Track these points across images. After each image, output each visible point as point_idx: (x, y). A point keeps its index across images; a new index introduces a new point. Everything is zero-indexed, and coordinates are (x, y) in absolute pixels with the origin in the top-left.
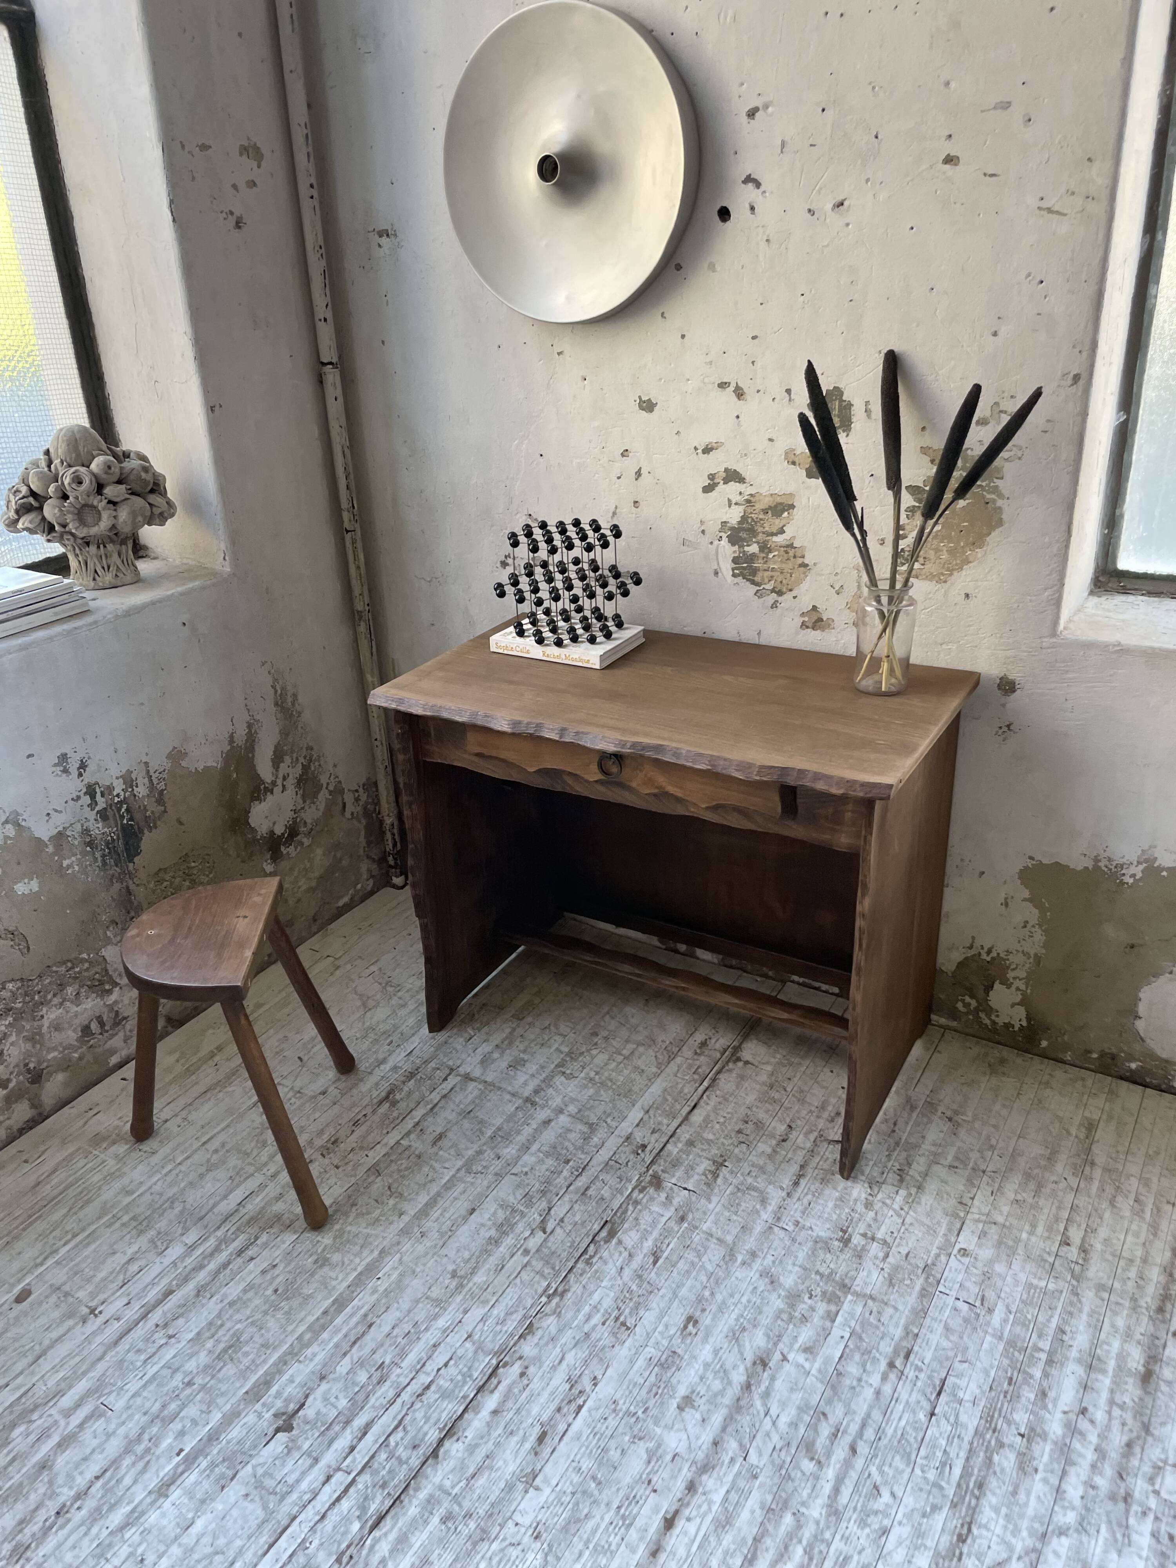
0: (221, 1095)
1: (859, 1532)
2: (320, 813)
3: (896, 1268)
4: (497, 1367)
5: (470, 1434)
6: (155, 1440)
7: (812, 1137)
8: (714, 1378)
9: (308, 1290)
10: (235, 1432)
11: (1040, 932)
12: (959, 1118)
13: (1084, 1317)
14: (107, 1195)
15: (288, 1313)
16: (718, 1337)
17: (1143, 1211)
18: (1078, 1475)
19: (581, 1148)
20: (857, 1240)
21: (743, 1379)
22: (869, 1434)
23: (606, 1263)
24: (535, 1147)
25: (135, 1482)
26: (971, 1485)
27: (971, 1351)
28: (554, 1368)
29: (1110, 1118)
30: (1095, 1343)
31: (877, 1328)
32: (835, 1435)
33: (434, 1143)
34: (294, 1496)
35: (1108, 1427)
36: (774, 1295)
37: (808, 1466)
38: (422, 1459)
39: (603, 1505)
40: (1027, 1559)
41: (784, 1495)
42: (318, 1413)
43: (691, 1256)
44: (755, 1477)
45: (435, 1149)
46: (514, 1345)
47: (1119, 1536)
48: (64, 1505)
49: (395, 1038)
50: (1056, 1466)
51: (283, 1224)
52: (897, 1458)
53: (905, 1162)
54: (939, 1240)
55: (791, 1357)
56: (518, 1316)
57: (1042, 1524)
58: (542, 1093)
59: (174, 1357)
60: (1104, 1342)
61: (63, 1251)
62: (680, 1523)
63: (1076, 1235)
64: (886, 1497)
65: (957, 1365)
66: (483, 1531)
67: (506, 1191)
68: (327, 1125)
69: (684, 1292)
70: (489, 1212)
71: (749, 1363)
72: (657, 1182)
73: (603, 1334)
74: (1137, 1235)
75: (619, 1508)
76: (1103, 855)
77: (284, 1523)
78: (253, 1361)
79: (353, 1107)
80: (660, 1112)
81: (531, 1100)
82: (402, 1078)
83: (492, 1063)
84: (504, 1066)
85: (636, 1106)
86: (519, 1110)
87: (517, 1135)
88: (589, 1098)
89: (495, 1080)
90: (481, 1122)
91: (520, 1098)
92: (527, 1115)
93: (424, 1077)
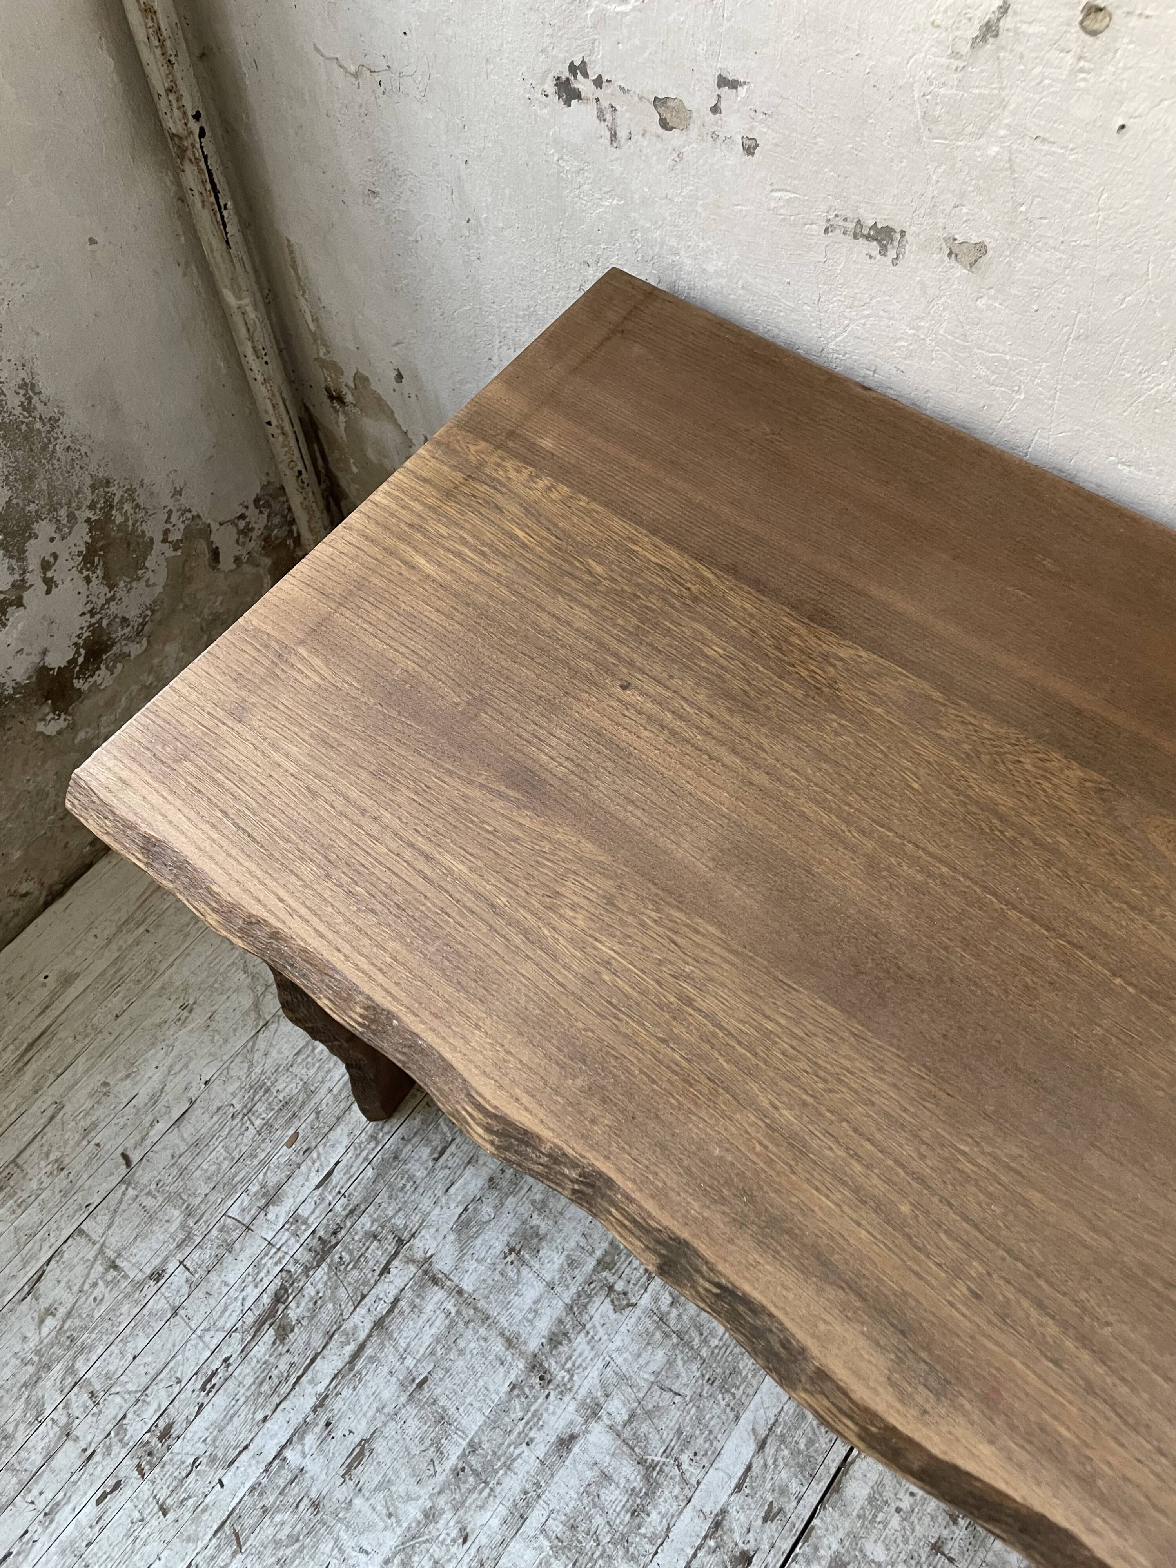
2: (159, 589)
19: (623, 1540)
24: (536, 1518)
33: (348, 1471)
45: (348, 1490)
49: (303, 1125)
58: (564, 1349)
79: (209, 1330)
80: (786, 1452)
81: (541, 1365)
82: (305, 1257)
83: (477, 1234)
84: (499, 1247)
85: (741, 1421)
86: (516, 1392)
87: (506, 1473)
88: (652, 1379)
89: (478, 1289)
90: (442, 1419)
91: (522, 1354)
92: (530, 1414)
93: (347, 1257)
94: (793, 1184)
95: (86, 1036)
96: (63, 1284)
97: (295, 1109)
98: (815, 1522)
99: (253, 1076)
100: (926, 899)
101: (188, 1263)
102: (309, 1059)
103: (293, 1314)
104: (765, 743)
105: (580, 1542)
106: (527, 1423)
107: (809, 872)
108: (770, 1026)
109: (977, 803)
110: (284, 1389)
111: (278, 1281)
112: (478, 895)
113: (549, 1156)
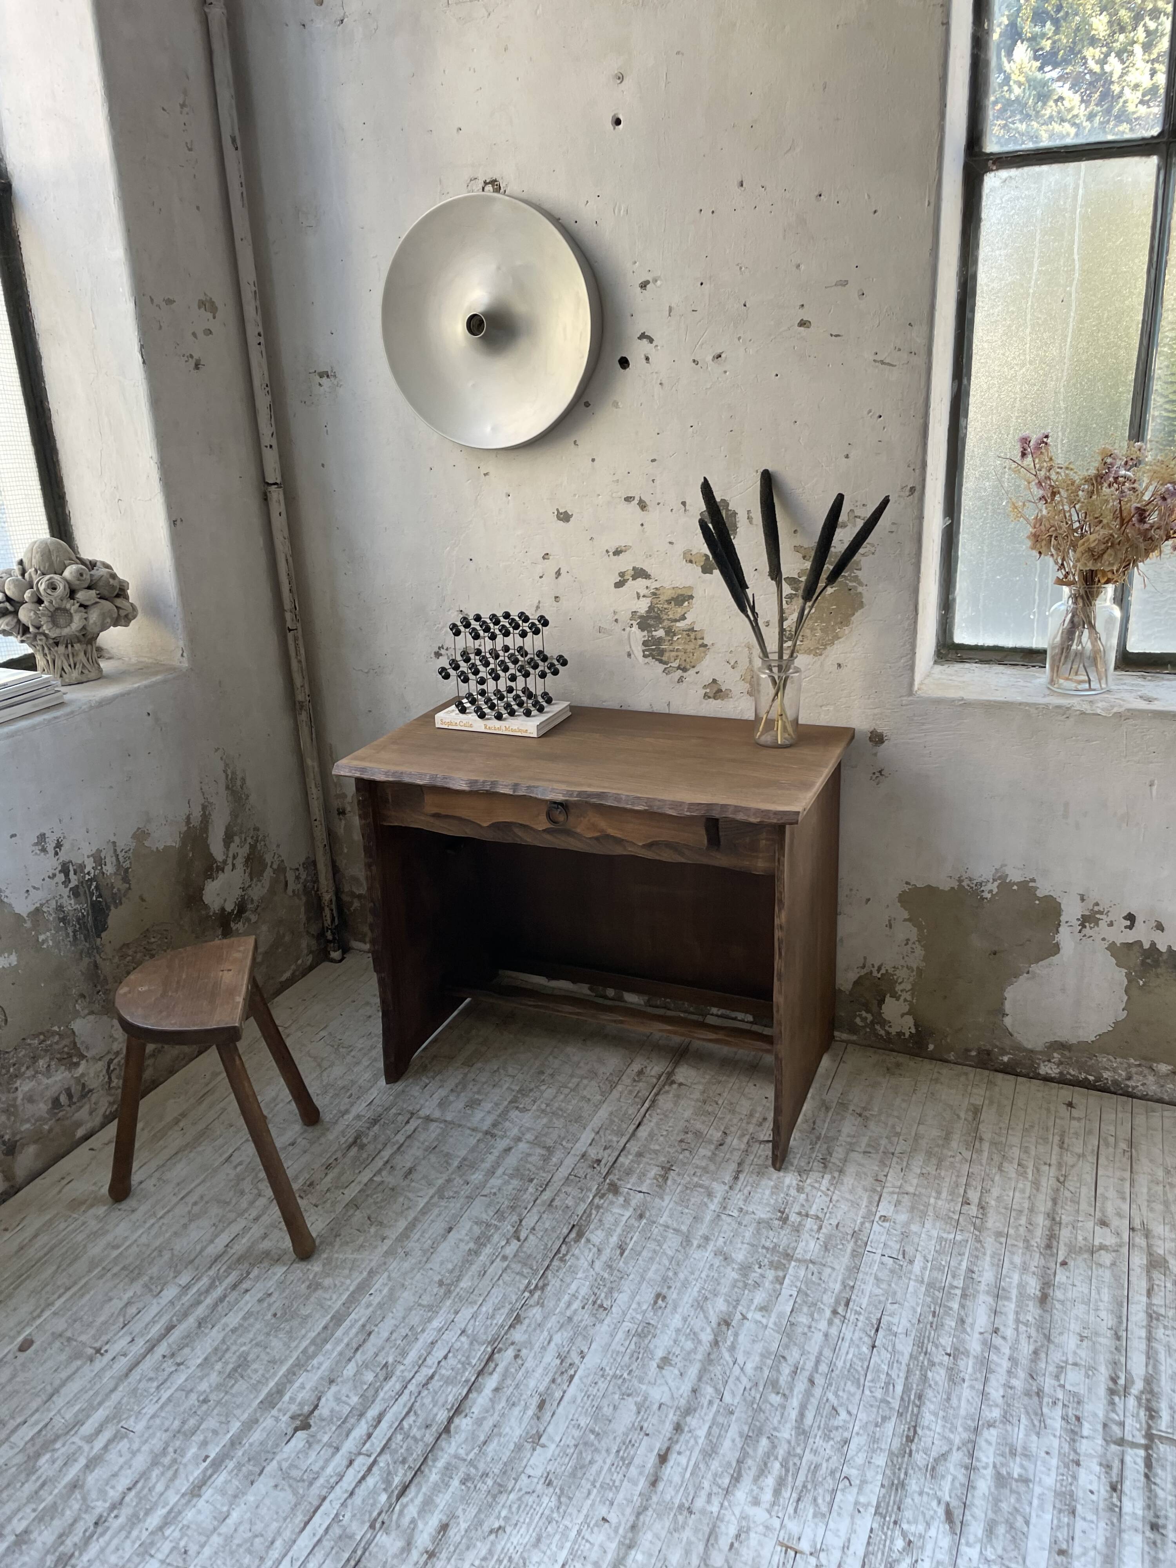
0: (192, 1155)
1: (824, 1445)
2: (265, 891)
3: (829, 1237)
4: (493, 1353)
5: (476, 1410)
6: (180, 1452)
7: (745, 1139)
8: (686, 1340)
9: (305, 1312)
10: (257, 1436)
11: (919, 947)
12: (867, 1113)
13: (988, 1258)
14: (96, 1250)
15: (290, 1332)
16: (685, 1306)
17: (1025, 1172)
18: (998, 1380)
19: (542, 1168)
20: (793, 1218)
21: (711, 1337)
22: (823, 1368)
23: (578, 1259)
25: (167, 1487)
26: (912, 1397)
27: (899, 1295)
28: (544, 1348)
29: (991, 1102)
30: (999, 1278)
31: (819, 1285)
32: (795, 1373)
33: (406, 1177)
34: (321, 1480)
35: (1017, 1340)
36: (729, 1269)
37: (775, 1399)
38: (436, 1435)
39: (603, 1452)
40: (964, 1449)
41: (758, 1424)
42: (332, 1411)
43: (652, 1245)
44: (732, 1413)
45: (407, 1182)
46: (506, 1333)
47: (1037, 1423)
48: (101, 1516)
50: (979, 1375)
51: (273, 1258)
52: (849, 1383)
53: (825, 1152)
54: (863, 1211)
55: (749, 1316)
56: (506, 1310)
57: (973, 1420)
59: (186, 1380)
60: (1006, 1276)
61: (58, 1303)
62: (673, 1457)
63: (974, 1196)
64: (843, 1415)
65: (889, 1306)
66: (500, 1485)
67: (477, 1209)
68: (300, 1172)
69: (650, 1274)
70: (465, 1229)
71: (714, 1324)
72: (614, 1189)
73: (584, 1317)
74: (1023, 1191)
75: (618, 1452)
76: (965, 876)
77: (316, 1503)
78: (263, 1376)
80: (609, 1131)
81: (490, 1133)
82: (366, 1125)
83: (450, 1105)
84: (461, 1106)
85: (587, 1129)
86: (480, 1142)
87: (481, 1163)
88: (543, 1126)
89: (454, 1119)
90: (447, 1155)
91: (480, 1132)
98: (628, 1145)
106: (488, 1148)
110: (367, 1162)
111: (355, 1134)
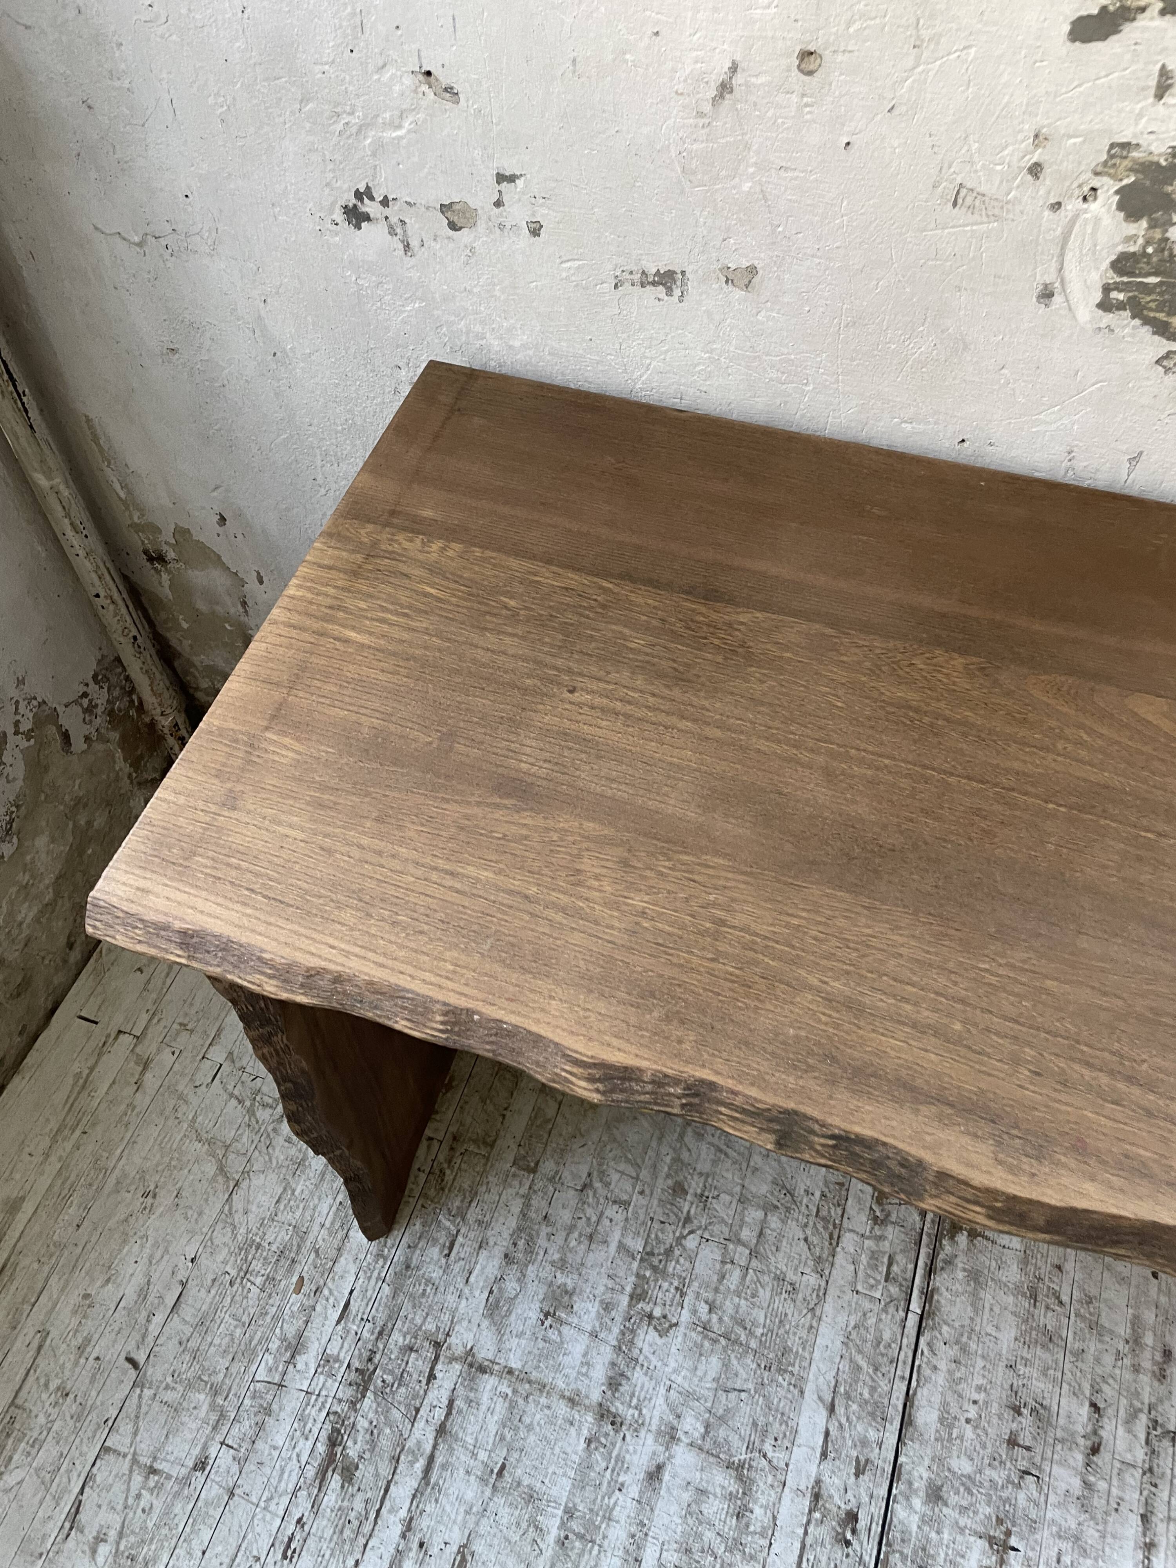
2: (20, 783)
19: (737, 1545)
24: (650, 1556)
49: (305, 1266)
58: (625, 1388)
79: (270, 1499)
80: (855, 1407)
81: (608, 1411)
82: (347, 1393)
83: (509, 1312)
84: (534, 1315)
85: (806, 1394)
86: (593, 1446)
87: (608, 1525)
88: (715, 1385)
89: (526, 1362)
90: (531, 1497)
91: (587, 1408)
92: (613, 1461)
93: (389, 1378)
94: (862, 1037)
95: (51, 1256)
96: (104, 1508)
97: (293, 1255)
98: (901, 1459)
99: (240, 1238)
100: (881, 787)
101: (229, 1442)
102: (292, 1203)
103: (353, 1452)
104: (706, 703)
105: (698, 1562)
106: (613, 1471)
107: (780, 793)
108: (795, 921)
109: (891, 704)
110: (367, 1528)
111: (328, 1426)
112: (511, 892)
113: (653, 1082)
